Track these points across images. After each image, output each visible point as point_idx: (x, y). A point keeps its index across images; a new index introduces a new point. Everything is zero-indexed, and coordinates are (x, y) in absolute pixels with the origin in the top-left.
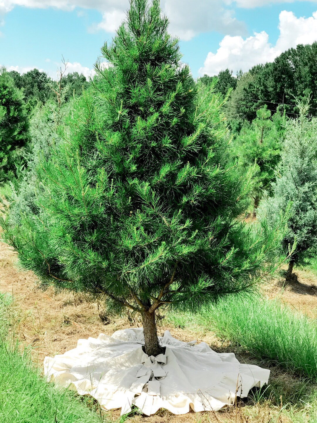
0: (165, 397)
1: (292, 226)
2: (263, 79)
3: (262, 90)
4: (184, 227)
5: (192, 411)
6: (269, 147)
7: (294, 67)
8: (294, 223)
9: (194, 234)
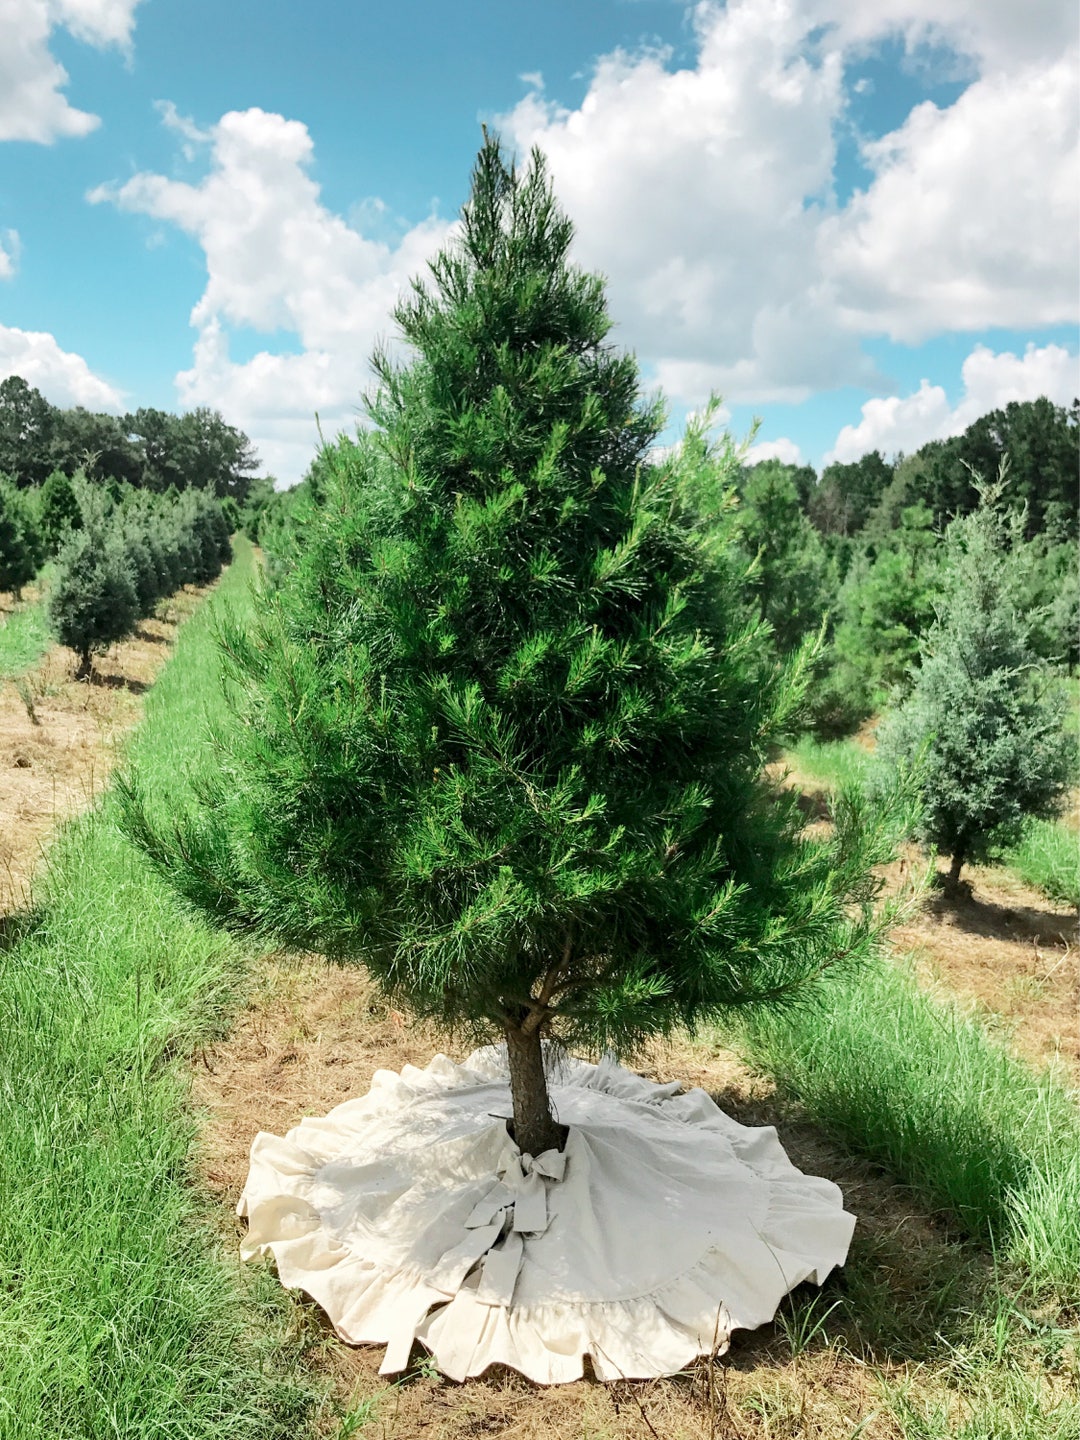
0: (523, 1312)
1: (957, 774)
2: (942, 466)
3: (940, 486)
4: (585, 815)
5: (589, 1375)
6: (930, 587)
7: (1000, 443)
8: (963, 766)
9: (616, 836)
